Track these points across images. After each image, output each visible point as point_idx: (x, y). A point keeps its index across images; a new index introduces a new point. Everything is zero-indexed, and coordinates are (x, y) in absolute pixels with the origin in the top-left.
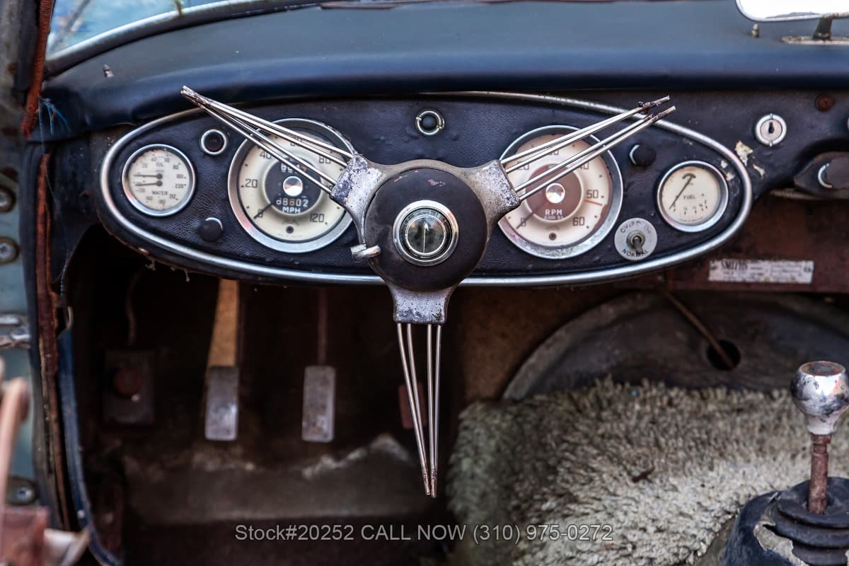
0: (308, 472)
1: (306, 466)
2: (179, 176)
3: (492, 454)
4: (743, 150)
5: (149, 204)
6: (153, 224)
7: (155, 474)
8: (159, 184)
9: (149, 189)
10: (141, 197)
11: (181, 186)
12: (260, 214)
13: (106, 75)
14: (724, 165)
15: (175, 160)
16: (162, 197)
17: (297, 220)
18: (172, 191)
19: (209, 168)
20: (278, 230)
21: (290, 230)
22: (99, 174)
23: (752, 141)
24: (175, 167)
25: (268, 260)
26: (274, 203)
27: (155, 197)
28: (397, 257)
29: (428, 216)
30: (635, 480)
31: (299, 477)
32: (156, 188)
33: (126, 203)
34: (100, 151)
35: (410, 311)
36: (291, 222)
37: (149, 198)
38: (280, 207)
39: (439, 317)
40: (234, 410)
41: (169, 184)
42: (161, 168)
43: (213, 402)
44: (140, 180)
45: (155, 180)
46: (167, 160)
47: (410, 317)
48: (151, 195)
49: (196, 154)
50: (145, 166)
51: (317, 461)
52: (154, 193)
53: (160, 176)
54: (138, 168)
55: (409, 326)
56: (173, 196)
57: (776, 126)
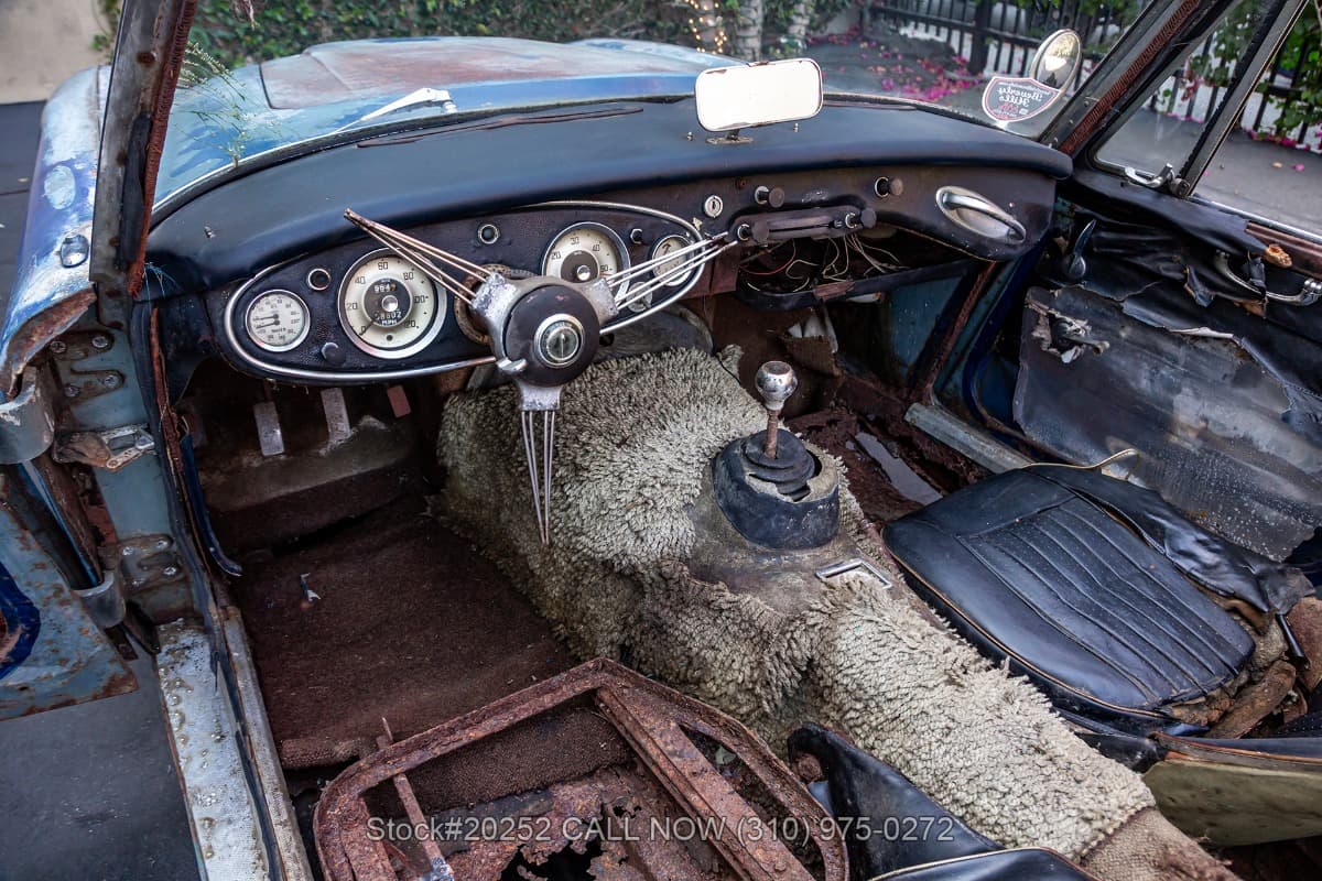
0: (322, 452)
1: (320, 449)
2: (293, 313)
3: (473, 429)
4: (697, 223)
5: (272, 341)
6: (280, 358)
7: (219, 479)
8: (277, 323)
9: (268, 329)
10: (263, 337)
11: (296, 321)
12: (365, 329)
13: (209, 236)
14: (688, 235)
15: (287, 300)
16: (282, 333)
17: (393, 329)
18: (290, 326)
19: (318, 301)
20: (380, 340)
21: (390, 338)
22: (223, 325)
23: (703, 215)
24: (288, 306)
25: (380, 367)
26: (374, 319)
27: (276, 334)
28: (538, 364)
29: (563, 327)
30: (619, 446)
31: (318, 456)
32: (275, 327)
33: (253, 346)
34: (218, 305)
35: (534, 402)
36: (389, 332)
37: (271, 337)
38: (380, 322)
39: (555, 406)
40: (278, 432)
41: (285, 322)
42: (275, 309)
43: (262, 430)
44: (259, 323)
45: (273, 320)
46: (280, 302)
47: (534, 407)
48: (271, 333)
49: (306, 293)
50: (262, 309)
51: (327, 443)
52: (273, 331)
53: (276, 316)
54: (255, 313)
55: (531, 414)
56: (290, 331)
57: (716, 203)
